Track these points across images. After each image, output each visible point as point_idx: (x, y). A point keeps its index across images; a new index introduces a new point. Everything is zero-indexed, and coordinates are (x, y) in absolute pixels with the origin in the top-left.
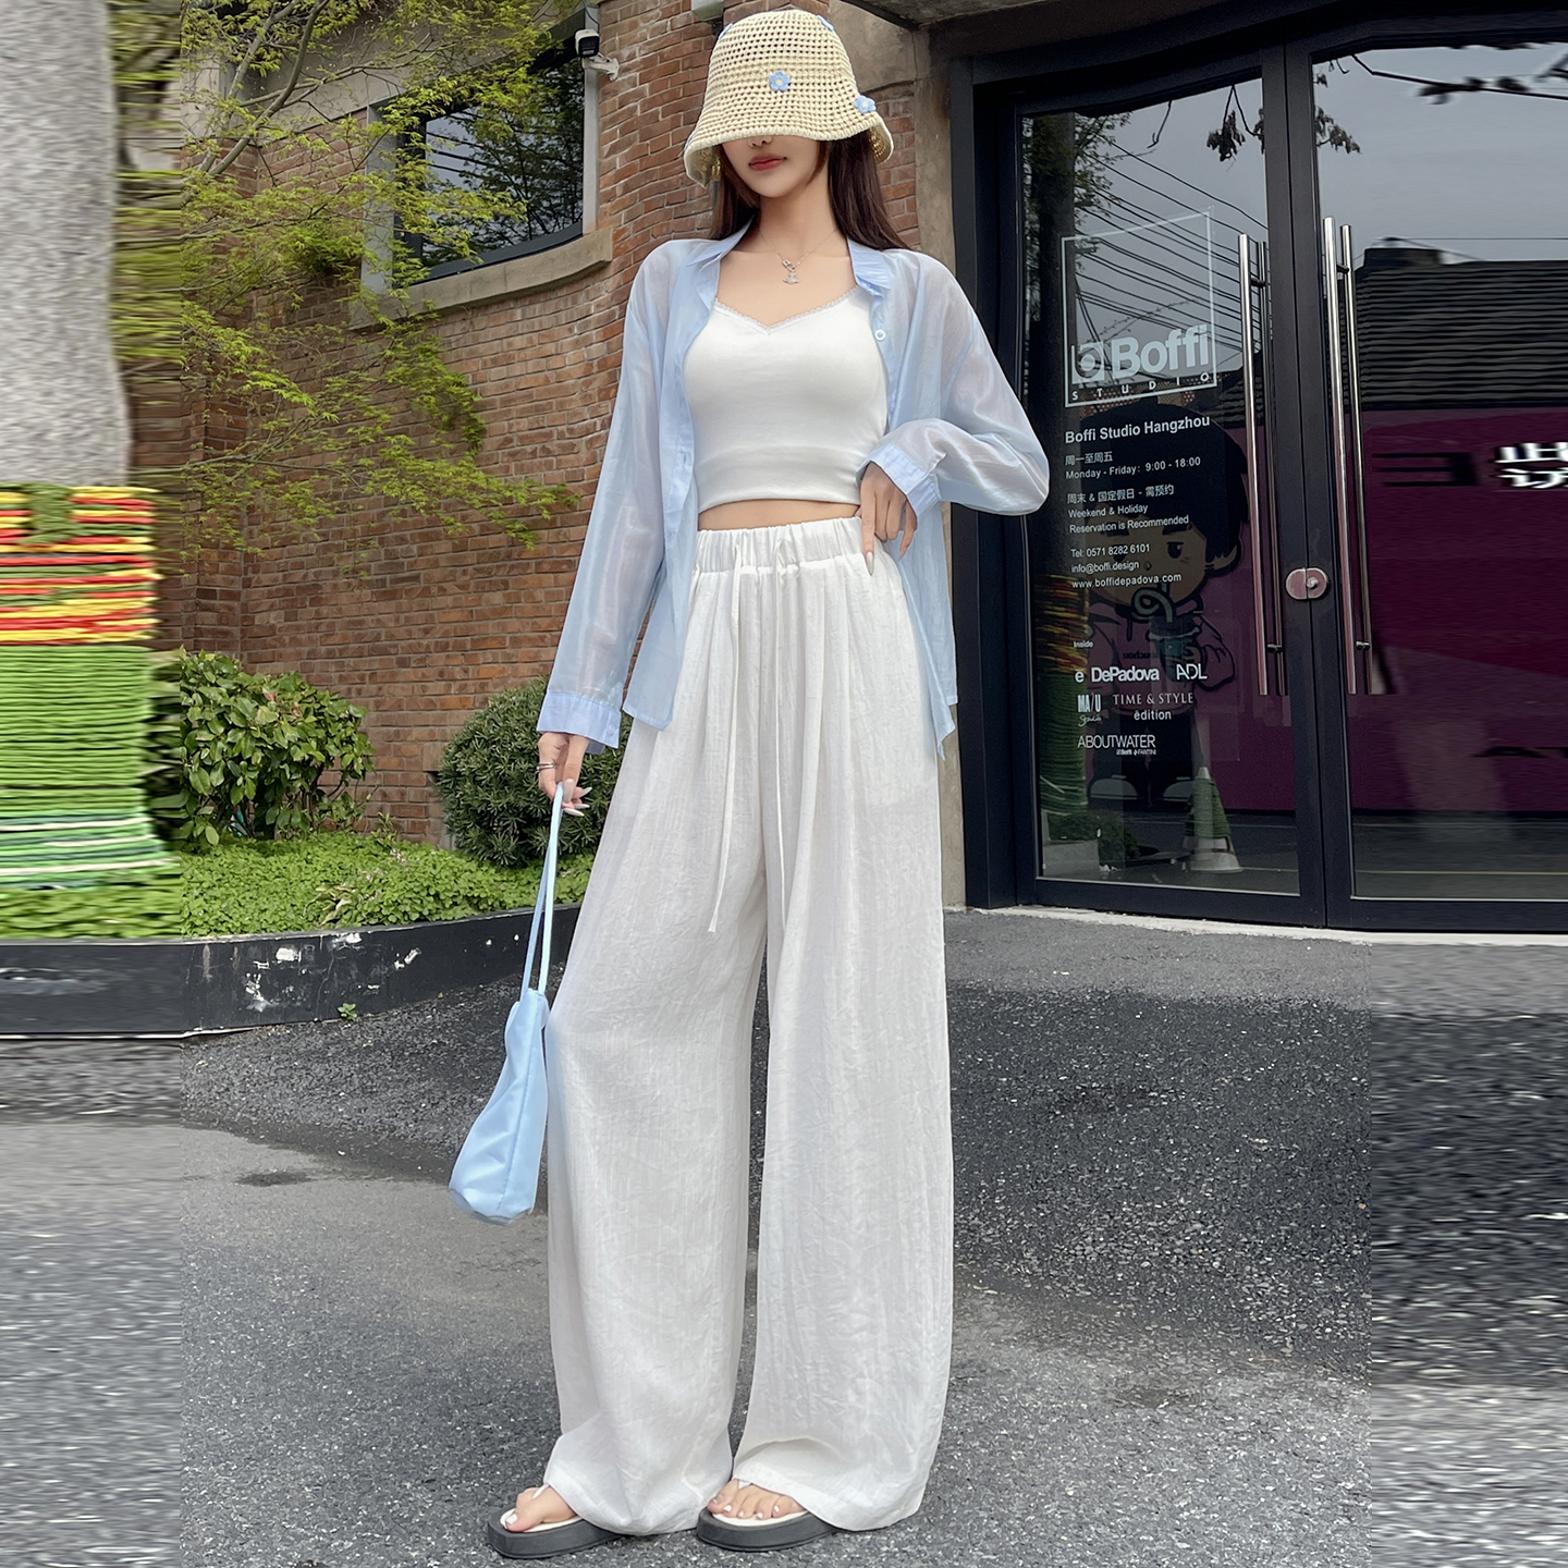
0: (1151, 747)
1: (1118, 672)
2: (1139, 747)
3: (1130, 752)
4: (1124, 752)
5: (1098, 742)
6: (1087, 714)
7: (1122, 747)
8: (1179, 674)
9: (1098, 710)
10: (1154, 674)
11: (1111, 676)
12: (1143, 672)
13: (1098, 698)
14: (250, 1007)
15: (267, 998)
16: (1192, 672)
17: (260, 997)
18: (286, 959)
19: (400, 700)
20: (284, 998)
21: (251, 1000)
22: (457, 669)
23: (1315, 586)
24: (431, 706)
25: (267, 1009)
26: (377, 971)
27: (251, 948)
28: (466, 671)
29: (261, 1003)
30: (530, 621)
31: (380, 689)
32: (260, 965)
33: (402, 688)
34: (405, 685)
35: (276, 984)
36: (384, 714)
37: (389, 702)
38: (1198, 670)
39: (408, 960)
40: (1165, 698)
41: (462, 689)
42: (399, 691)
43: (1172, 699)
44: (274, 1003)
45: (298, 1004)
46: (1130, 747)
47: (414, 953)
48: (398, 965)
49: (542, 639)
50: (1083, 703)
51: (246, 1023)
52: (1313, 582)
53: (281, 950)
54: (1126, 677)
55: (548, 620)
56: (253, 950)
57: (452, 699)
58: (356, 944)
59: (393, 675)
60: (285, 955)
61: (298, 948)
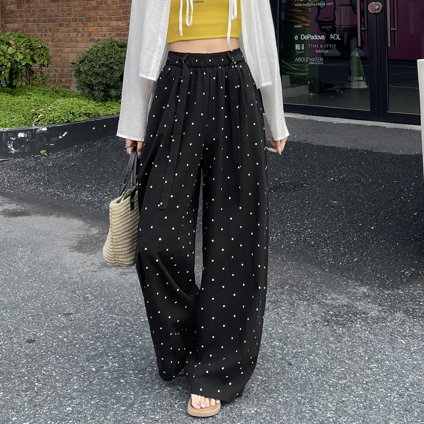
0: (321, 62)
1: (311, 36)
2: (317, 61)
3: (314, 63)
4: (312, 63)
5: (302, 59)
6: (299, 50)
7: (311, 61)
8: (331, 38)
9: (303, 49)
10: (323, 37)
11: (308, 37)
12: (319, 37)
13: (303, 45)
14: (10, 152)
15: (15, 149)
16: (336, 37)
17: (13, 149)
18: (21, 136)
19: (60, 39)
20: (21, 149)
21: (11, 150)
22: (80, 28)
23: (378, 9)
24: (72, 41)
25: (15, 152)
26: (53, 139)
27: (9, 134)
28: (84, 29)
29: (13, 151)
30: (106, 11)
31: (53, 34)
32: (12, 139)
33: (61, 35)
34: (62, 33)
35: (18, 145)
36: (55, 43)
37: (56, 39)
38: (338, 36)
39: (64, 135)
40: (326, 46)
41: (82, 35)
42: (60, 35)
43: (329, 46)
44: (18, 151)
45: (26, 151)
46: (314, 61)
47: (66, 133)
48: (60, 137)
49: (111, 18)
50: (297, 47)
51: (8, 157)
52: (377, 7)
53: (19, 134)
54: (313, 38)
55: (112, 11)
56: (10, 134)
57: (79, 39)
58: (46, 131)
59: (58, 29)
60: (21, 135)
61: (25, 133)
